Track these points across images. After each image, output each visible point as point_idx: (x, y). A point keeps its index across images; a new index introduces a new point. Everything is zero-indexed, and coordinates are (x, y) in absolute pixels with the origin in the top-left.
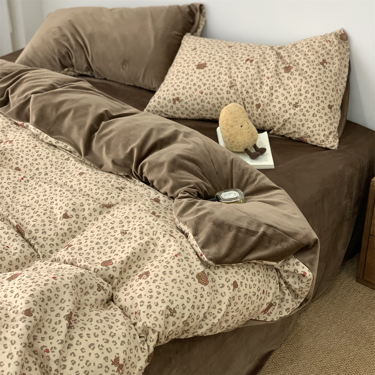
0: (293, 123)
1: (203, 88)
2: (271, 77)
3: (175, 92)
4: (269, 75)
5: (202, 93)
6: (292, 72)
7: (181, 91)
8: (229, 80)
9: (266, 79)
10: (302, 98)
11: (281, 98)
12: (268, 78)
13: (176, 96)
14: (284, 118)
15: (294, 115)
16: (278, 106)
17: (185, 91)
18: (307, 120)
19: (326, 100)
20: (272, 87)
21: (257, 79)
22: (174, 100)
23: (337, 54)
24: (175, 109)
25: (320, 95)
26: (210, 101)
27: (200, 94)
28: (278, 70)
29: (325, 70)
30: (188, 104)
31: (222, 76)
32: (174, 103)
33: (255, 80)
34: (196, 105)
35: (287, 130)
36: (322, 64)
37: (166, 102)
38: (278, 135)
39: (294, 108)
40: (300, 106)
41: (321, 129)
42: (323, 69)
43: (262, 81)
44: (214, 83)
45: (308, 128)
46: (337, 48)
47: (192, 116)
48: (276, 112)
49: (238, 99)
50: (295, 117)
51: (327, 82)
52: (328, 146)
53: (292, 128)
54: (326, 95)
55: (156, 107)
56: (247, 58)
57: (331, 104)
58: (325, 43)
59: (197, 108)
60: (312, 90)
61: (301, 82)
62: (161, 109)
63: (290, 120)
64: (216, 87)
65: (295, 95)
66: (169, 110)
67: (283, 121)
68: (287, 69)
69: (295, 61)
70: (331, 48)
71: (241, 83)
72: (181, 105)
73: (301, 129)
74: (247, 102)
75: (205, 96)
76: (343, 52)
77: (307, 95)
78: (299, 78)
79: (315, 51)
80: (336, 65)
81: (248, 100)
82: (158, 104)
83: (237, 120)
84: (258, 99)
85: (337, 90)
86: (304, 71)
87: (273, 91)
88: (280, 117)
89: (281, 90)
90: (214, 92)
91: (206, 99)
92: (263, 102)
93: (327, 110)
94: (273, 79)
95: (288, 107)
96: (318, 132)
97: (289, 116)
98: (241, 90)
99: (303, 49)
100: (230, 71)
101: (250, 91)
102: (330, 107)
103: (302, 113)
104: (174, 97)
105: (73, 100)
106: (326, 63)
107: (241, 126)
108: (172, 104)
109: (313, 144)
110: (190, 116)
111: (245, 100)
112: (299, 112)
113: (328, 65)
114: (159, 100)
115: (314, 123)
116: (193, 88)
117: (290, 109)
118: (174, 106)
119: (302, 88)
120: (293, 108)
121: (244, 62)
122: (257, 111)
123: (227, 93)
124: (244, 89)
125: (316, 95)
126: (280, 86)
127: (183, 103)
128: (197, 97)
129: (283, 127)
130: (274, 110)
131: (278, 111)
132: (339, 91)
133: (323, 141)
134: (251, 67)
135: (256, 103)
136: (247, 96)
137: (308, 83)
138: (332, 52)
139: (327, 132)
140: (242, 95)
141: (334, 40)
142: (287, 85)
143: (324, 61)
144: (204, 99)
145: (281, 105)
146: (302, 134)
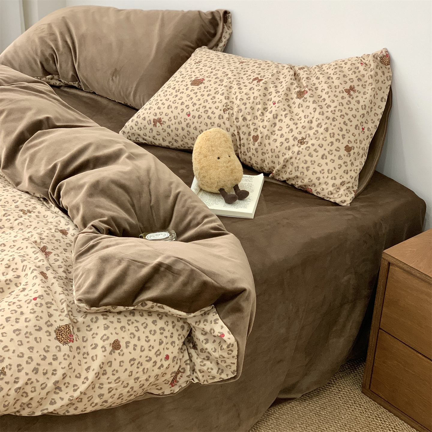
0: (295, 165)
1: (191, 108)
2: (278, 103)
3: (158, 111)
4: (276, 99)
5: (189, 115)
6: (306, 98)
7: (165, 111)
8: (224, 101)
9: (272, 105)
10: (311, 132)
11: (285, 130)
12: (274, 104)
13: (158, 116)
14: (285, 157)
15: (298, 154)
16: (280, 140)
17: (169, 111)
18: (313, 162)
19: (343, 138)
20: (277, 115)
21: (259, 104)
22: (155, 121)
23: (370, 81)
24: (155, 133)
25: (336, 131)
26: (198, 127)
27: (187, 117)
28: (289, 94)
29: (350, 99)
30: (171, 129)
31: (217, 96)
32: (155, 125)
33: (257, 104)
34: (180, 130)
35: (288, 173)
36: (348, 91)
37: (145, 123)
38: (278, 180)
39: (299, 145)
40: (307, 142)
41: (330, 176)
42: (348, 98)
43: (266, 106)
44: (206, 104)
45: (314, 173)
46: (372, 73)
47: (176, 145)
48: (275, 148)
49: (231, 126)
50: (298, 157)
51: (350, 116)
52: (338, 201)
53: (294, 171)
54: (344, 132)
55: (133, 128)
56: (256, 76)
57: (350, 145)
58: (359, 65)
59: (182, 135)
60: (326, 123)
61: (314, 112)
62: (138, 132)
63: (293, 160)
64: (207, 108)
65: (304, 127)
66: (148, 134)
67: (284, 161)
68: (301, 94)
69: (314, 84)
70: (365, 73)
71: (238, 106)
72: (163, 129)
73: (305, 174)
74: (243, 132)
75: (192, 119)
76: (381, 79)
77: (318, 129)
78: (312, 106)
79: (342, 74)
80: (368, 96)
81: (244, 129)
82: (136, 125)
83: (213, 149)
84: (257, 129)
85: (363, 129)
86: (322, 98)
87: (277, 121)
88: (281, 155)
89: (287, 120)
90: (203, 114)
91: (193, 123)
92: (261, 133)
93: (343, 152)
94: (280, 104)
95: (291, 142)
96: (326, 180)
97: (291, 154)
98: (237, 115)
99: (328, 71)
100: (230, 90)
101: (249, 117)
102: (348, 149)
103: (309, 152)
104: (156, 118)
105: (11, 100)
106: (354, 91)
107: (219, 158)
108: (151, 126)
109: (319, 196)
110: (172, 145)
111: (240, 129)
112: (304, 151)
113: (357, 94)
114: (138, 120)
115: (322, 168)
116: (180, 107)
117: (294, 145)
118: (154, 128)
119: (314, 120)
120: (297, 145)
121: (251, 81)
122: (254, 145)
123: (219, 118)
124: (241, 114)
125: (330, 131)
126: (287, 114)
127: (165, 126)
128: (183, 121)
129: (284, 170)
130: (274, 146)
131: (279, 147)
132: (366, 130)
133: (332, 194)
134: (256, 88)
135: (253, 134)
136: (243, 123)
137: (323, 114)
138: (366, 78)
139: (338, 182)
140: (237, 122)
141: (372, 63)
142: (296, 115)
143: (352, 88)
144: (191, 123)
145: (283, 140)
146: (306, 181)
